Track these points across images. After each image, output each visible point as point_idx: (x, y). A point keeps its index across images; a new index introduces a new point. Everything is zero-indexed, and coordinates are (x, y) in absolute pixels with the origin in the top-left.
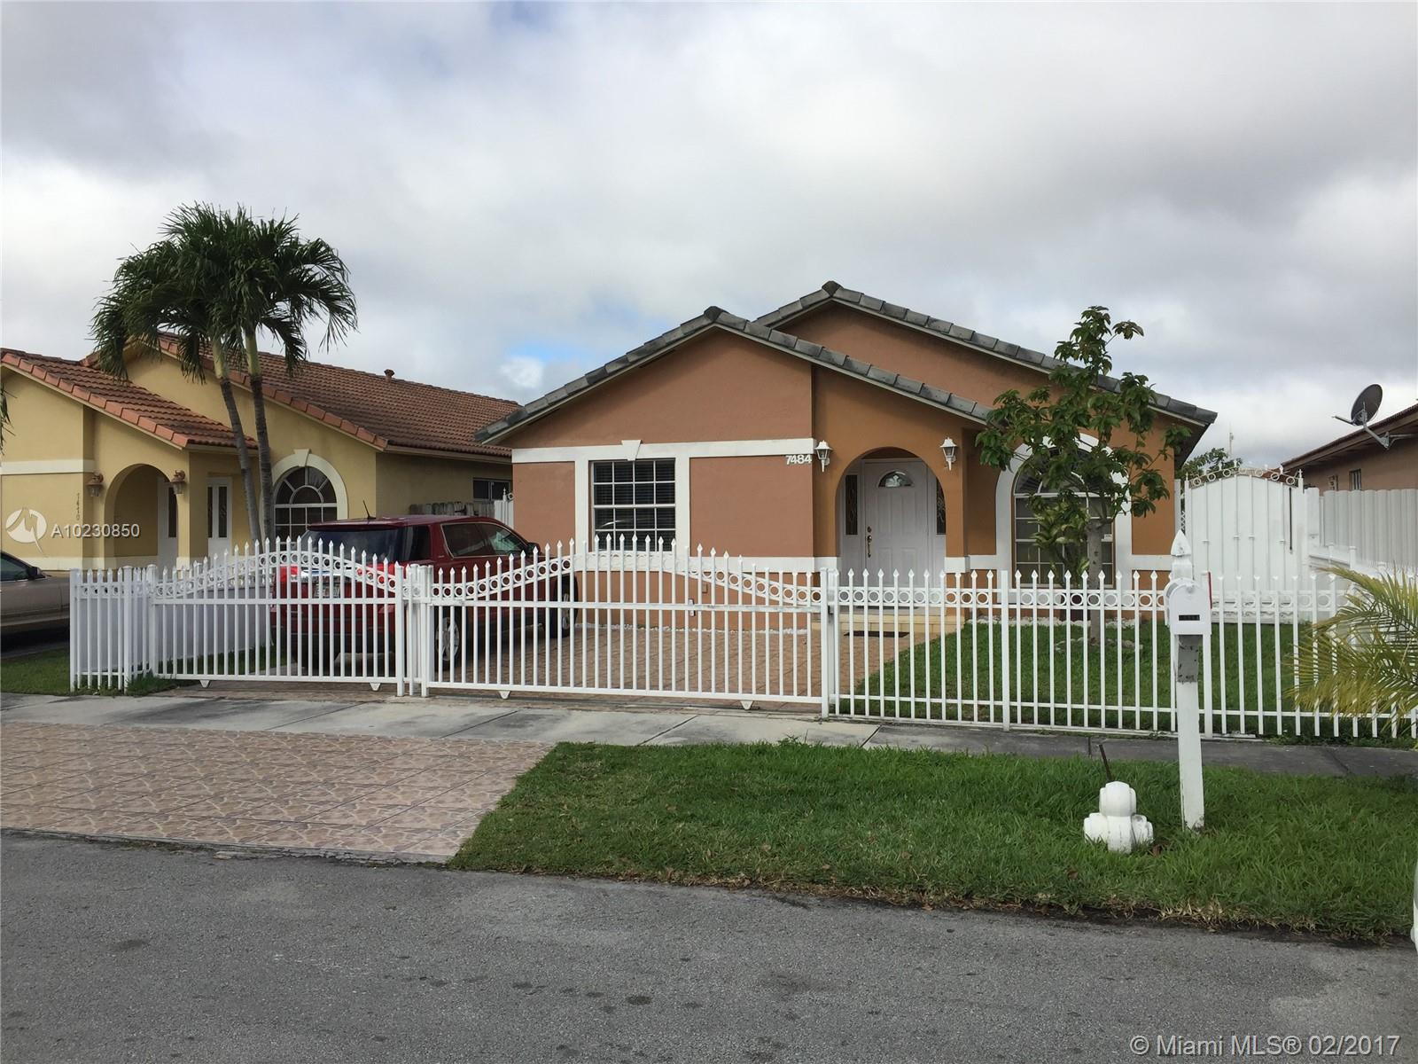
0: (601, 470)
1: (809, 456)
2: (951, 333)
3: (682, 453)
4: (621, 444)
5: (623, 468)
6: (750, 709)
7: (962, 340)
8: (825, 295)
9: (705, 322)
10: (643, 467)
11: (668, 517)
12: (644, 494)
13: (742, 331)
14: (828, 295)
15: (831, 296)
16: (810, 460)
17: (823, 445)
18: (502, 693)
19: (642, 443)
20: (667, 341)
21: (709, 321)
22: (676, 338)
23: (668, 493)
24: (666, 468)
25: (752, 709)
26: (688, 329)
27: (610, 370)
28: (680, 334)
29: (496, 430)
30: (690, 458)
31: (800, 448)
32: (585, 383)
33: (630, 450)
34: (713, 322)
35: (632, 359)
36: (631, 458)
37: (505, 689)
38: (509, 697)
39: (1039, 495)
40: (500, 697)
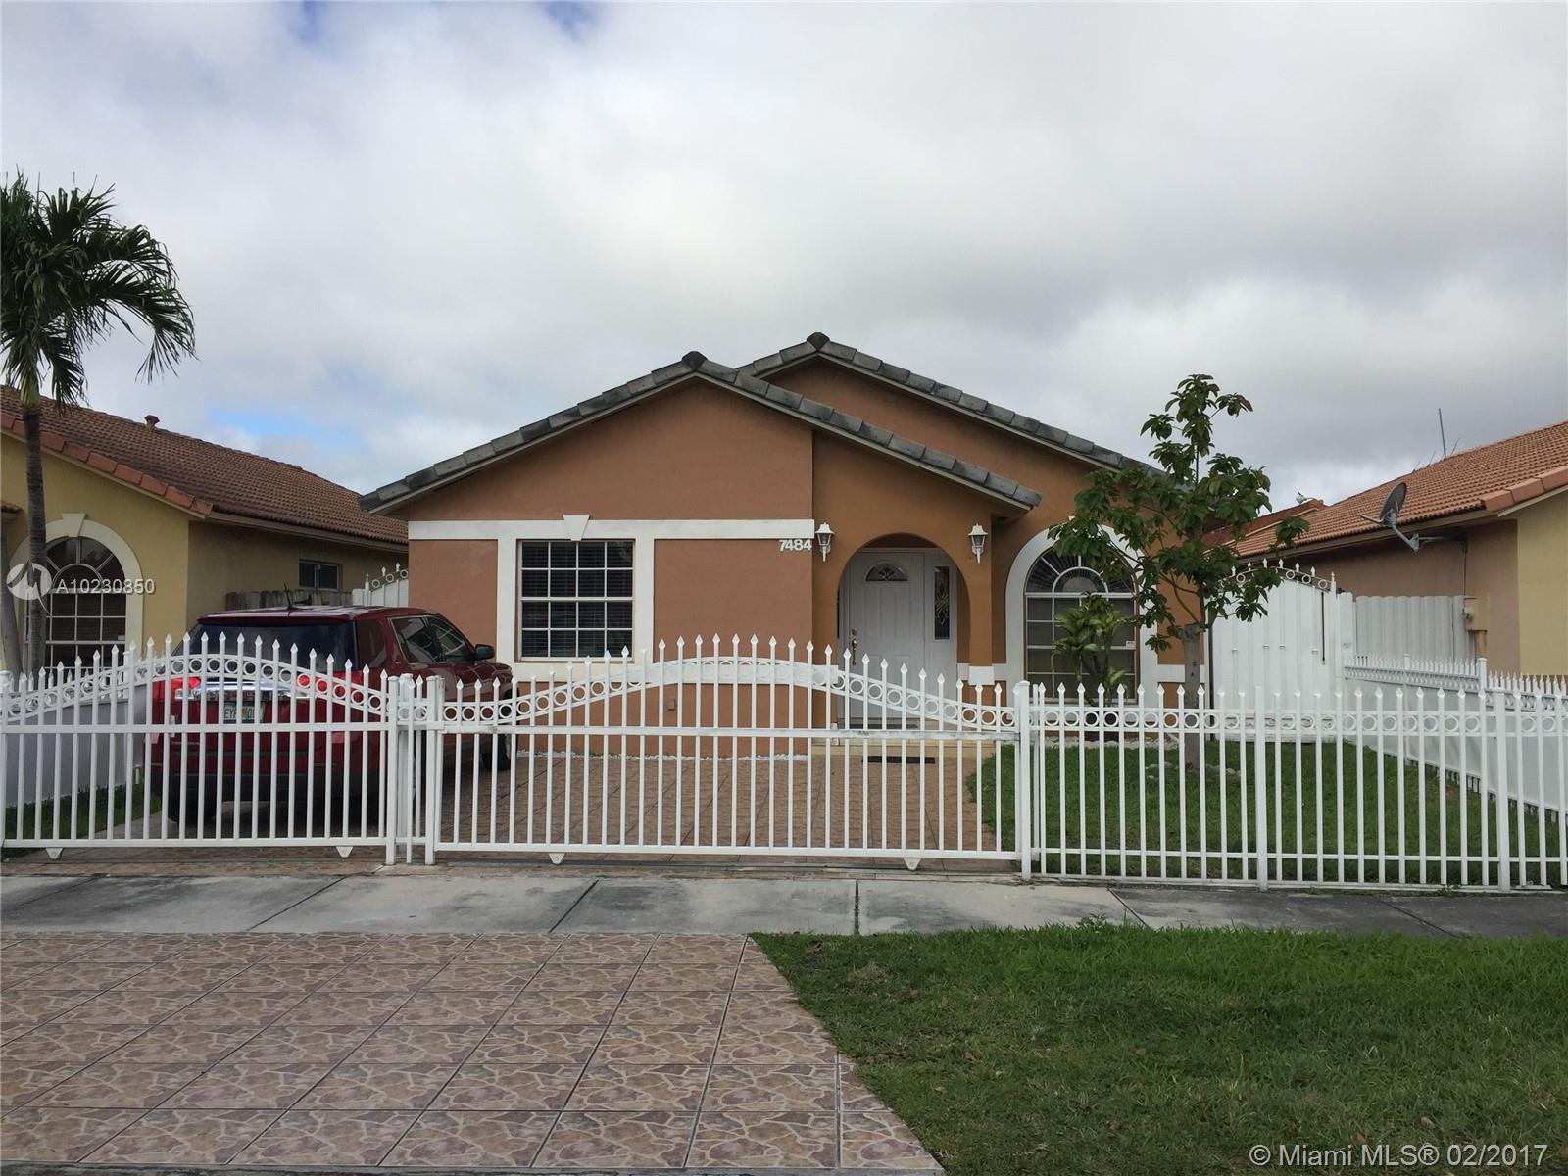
0: (532, 551)
1: (809, 541)
2: (961, 403)
3: (644, 535)
4: (563, 519)
5: (563, 550)
6: (917, 870)
7: (974, 411)
8: (811, 349)
9: (684, 371)
10: (591, 550)
11: (623, 614)
12: (591, 584)
13: (731, 384)
14: (814, 349)
15: (818, 351)
16: (810, 547)
17: (825, 529)
18: (552, 856)
19: (590, 519)
20: (633, 391)
21: (690, 370)
22: (646, 387)
23: (623, 583)
24: (622, 551)
25: (919, 870)
26: (662, 378)
27: (554, 424)
28: (650, 384)
29: (392, 495)
30: (655, 540)
31: (798, 531)
32: (520, 440)
33: (575, 528)
34: (694, 371)
35: (584, 411)
36: (576, 537)
37: (557, 850)
38: (564, 862)
39: (1053, 594)
40: (550, 861)
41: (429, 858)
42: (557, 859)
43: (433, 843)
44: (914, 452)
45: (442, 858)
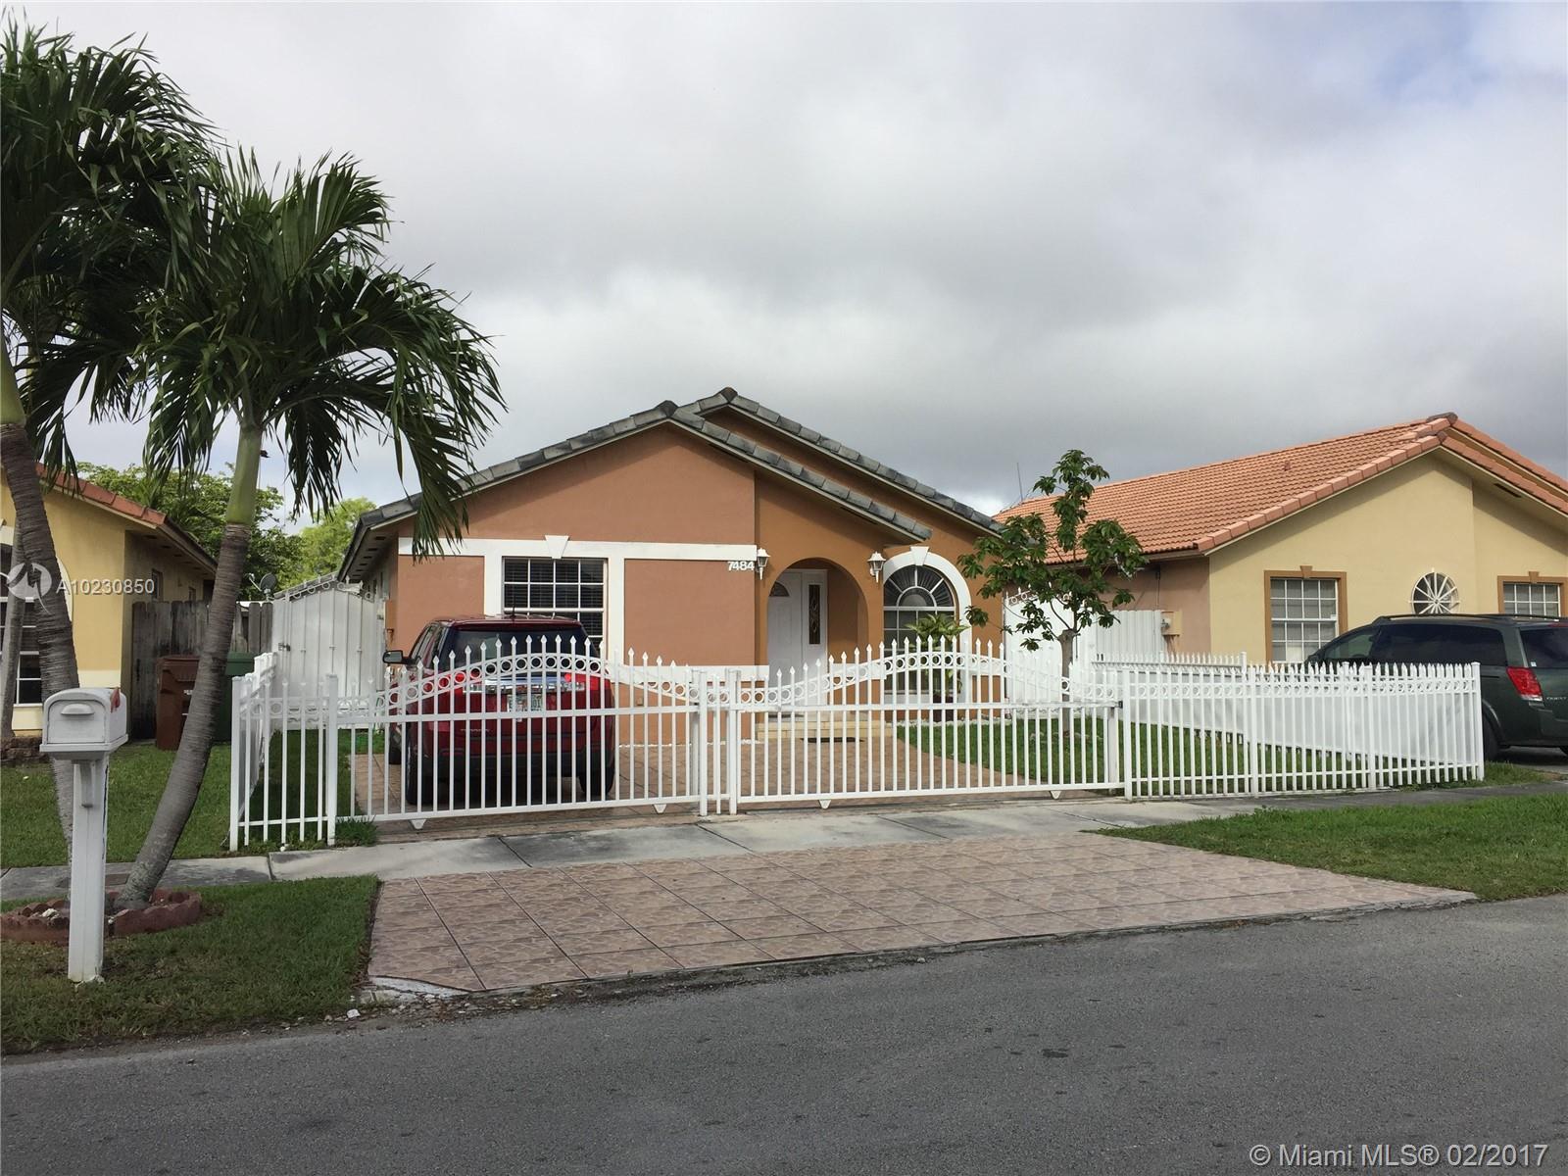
0: (514, 567)
1: (752, 563)
2: (840, 453)
3: (616, 554)
4: (545, 539)
5: (542, 566)
6: (1059, 798)
7: (849, 460)
8: (723, 400)
9: (660, 416)
10: (567, 567)
11: (594, 623)
12: (567, 598)
13: (699, 430)
14: (726, 401)
15: (729, 403)
16: (753, 567)
17: (763, 553)
18: (822, 803)
19: (569, 539)
20: (618, 431)
21: (664, 416)
22: (626, 429)
23: (595, 597)
24: (594, 569)
25: (1061, 798)
26: (641, 421)
27: (549, 455)
28: (631, 425)
29: (395, 514)
30: (625, 559)
31: (743, 554)
32: (517, 468)
33: (555, 547)
34: (667, 418)
35: (576, 446)
36: (557, 555)
37: (825, 799)
38: (831, 807)
39: (897, 608)
40: (820, 808)
41: (733, 809)
42: (825, 805)
43: (735, 798)
44: (841, 494)
45: (742, 810)
